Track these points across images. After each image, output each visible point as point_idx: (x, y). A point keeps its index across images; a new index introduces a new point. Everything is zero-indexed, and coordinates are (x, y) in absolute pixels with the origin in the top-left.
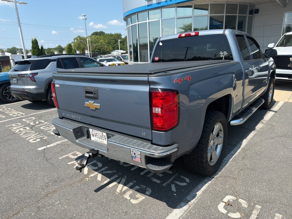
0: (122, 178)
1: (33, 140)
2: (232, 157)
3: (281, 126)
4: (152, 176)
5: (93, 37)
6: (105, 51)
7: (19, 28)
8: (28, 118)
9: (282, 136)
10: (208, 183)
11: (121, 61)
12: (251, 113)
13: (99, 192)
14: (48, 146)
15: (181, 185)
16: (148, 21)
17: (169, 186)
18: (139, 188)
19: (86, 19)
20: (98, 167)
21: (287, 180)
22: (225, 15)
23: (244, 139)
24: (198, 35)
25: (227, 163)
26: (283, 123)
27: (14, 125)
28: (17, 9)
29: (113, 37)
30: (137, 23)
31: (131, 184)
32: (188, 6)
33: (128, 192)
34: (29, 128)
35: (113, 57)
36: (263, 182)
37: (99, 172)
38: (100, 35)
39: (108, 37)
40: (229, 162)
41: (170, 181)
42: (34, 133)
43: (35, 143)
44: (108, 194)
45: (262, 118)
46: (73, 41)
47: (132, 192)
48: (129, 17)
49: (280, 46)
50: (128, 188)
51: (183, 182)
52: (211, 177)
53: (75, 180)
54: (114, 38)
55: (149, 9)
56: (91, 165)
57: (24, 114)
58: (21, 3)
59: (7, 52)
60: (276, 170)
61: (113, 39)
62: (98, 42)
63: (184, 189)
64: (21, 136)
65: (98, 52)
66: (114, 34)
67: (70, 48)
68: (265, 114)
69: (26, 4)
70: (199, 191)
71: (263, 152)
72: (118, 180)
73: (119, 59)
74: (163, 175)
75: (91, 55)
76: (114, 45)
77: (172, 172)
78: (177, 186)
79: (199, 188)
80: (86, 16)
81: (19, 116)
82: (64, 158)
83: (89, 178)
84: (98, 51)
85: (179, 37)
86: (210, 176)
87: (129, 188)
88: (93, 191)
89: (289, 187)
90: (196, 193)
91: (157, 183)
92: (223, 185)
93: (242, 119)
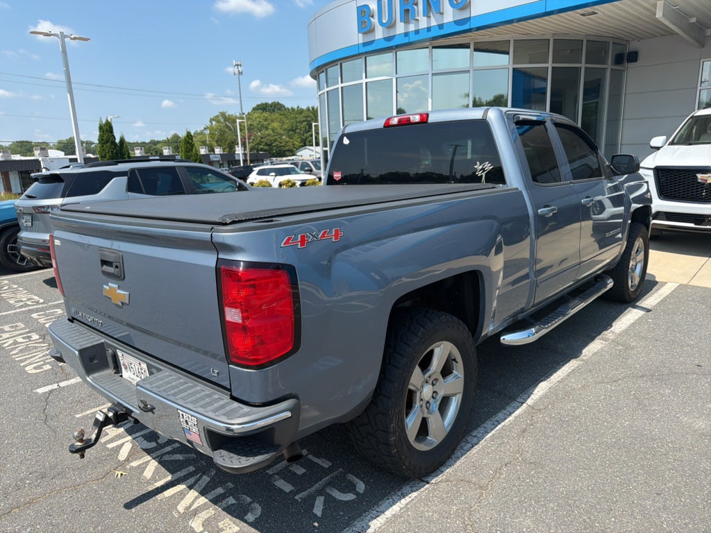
0: (204, 474)
1: (35, 368)
2: (495, 428)
3: (649, 349)
4: (277, 474)
5: (256, 115)
6: (284, 149)
7: (68, 95)
8: (47, 310)
9: (642, 376)
10: (410, 495)
11: (310, 174)
12: (564, 315)
13: (133, 510)
14: (62, 384)
15: (341, 499)
16: (364, 81)
17: (310, 501)
18: (234, 502)
19: (240, 73)
20: (157, 443)
21: (615, 497)
22: (550, 65)
23: (541, 381)
24: (426, 122)
25: (476, 444)
26: (657, 340)
27: (6, 328)
28: (64, 52)
29: (304, 117)
30: (340, 85)
31: (220, 490)
32: (460, 45)
33: (204, 513)
34: (38, 337)
35: (292, 164)
36: (550, 501)
37: (155, 456)
38: (274, 111)
39: (292, 115)
40: (481, 442)
41: (317, 486)
42: (44, 348)
43: (35, 374)
44: (154, 514)
45: (608, 325)
46: (208, 124)
47: (213, 512)
48: (323, 72)
49: (678, 143)
50: (207, 500)
51: (349, 492)
52: (423, 481)
53: (89, 475)
54: (304, 119)
55: (366, 53)
56: (142, 436)
57: (42, 301)
58: (75, 39)
59: (58, 149)
60: (597, 469)
61: (304, 121)
62: (267, 128)
63: (343, 511)
64: (12, 355)
65: (265, 151)
66: (304, 107)
67: (188, 143)
68: (618, 316)
69: (86, 40)
70: (378, 516)
71: (578, 417)
72: (192, 480)
73: (306, 168)
74: (305, 471)
75: (248, 158)
76: (305, 135)
77: (331, 464)
78: (330, 500)
79: (381, 509)
80: (241, 65)
81: (27, 305)
82: (87, 415)
83: (125, 470)
84: (265, 147)
85: (385, 127)
86: (420, 479)
87: (210, 500)
88: (122, 505)
89: (613, 517)
90: (370, 524)
91: (283, 491)
92: (445, 503)
93: (533, 330)
